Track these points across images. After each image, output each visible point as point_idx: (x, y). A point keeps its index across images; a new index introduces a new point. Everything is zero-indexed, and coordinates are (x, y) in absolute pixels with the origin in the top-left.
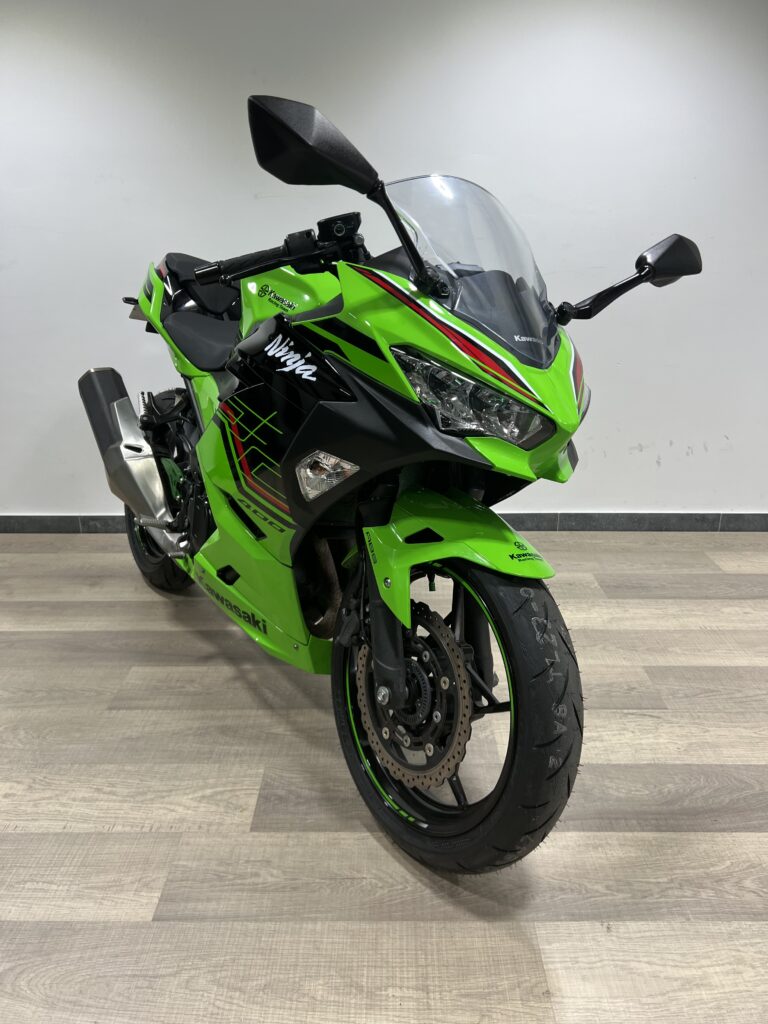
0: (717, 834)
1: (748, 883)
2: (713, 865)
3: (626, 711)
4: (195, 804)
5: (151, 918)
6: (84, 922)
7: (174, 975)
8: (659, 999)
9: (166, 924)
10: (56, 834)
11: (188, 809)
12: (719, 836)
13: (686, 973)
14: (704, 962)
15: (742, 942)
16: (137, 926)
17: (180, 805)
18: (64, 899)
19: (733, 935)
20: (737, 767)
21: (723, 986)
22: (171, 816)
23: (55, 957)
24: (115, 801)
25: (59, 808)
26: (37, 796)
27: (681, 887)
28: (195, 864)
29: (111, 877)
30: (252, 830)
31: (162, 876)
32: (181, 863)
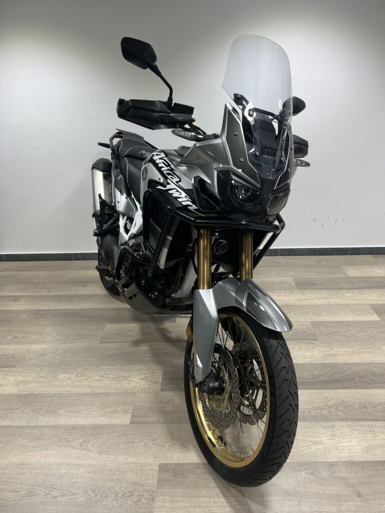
0: (331, 390)
1: (340, 408)
2: (328, 402)
3: (302, 341)
4: (139, 381)
5: (129, 423)
6: (106, 425)
7: (140, 442)
8: (305, 448)
9: (135, 425)
10: (90, 393)
11: (137, 383)
12: (332, 391)
13: (315, 439)
14: (321, 436)
15: (336, 429)
16: (124, 426)
17: (133, 382)
18: (98, 417)
19: (333, 426)
20: (342, 364)
21: (327, 444)
22: (130, 386)
23: (99, 436)
24: (109, 381)
25: (89, 383)
26: (80, 379)
27: (316, 410)
28: (142, 404)
29: (112, 409)
30: (161, 390)
31: (131, 408)
32: (137, 403)
